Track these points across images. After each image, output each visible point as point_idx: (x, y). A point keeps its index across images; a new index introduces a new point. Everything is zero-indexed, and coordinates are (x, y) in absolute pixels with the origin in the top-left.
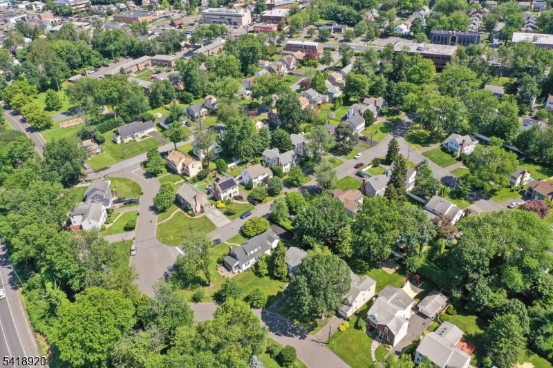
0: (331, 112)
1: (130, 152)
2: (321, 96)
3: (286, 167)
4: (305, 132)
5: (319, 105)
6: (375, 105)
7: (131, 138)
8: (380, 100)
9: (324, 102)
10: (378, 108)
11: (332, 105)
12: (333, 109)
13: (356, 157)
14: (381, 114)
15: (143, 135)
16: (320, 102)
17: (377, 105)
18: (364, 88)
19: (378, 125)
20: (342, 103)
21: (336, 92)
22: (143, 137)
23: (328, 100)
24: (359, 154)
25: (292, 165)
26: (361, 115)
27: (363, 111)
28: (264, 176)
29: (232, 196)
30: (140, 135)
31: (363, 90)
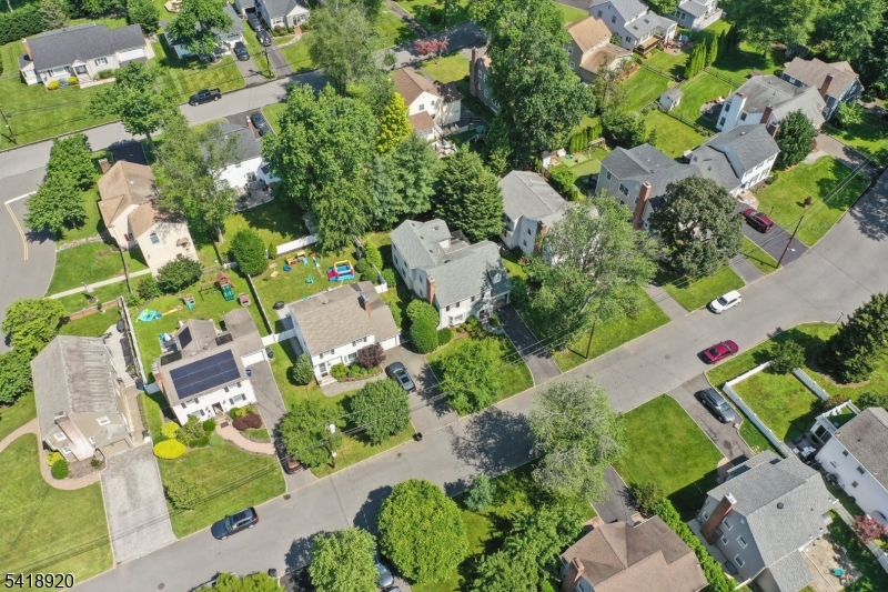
0: (671, 83)
1: (43, 122)
2: (655, 19)
3: (454, 312)
4: (568, 151)
5: (640, 50)
6: (823, 91)
7: (64, 75)
8: (844, 75)
9: (660, 43)
10: (829, 101)
11: (679, 57)
12: (680, 73)
13: (715, 304)
14: (834, 124)
15: (103, 67)
16: (645, 41)
17: (831, 92)
18: (800, 21)
19: (817, 167)
20: (714, 58)
21: (704, 10)
22: (103, 76)
23: (671, 35)
24: (728, 297)
25: (477, 306)
26: (771, 130)
27: (779, 114)
28: (361, 345)
29: (227, 407)
30: (93, 67)
31: (795, 28)
